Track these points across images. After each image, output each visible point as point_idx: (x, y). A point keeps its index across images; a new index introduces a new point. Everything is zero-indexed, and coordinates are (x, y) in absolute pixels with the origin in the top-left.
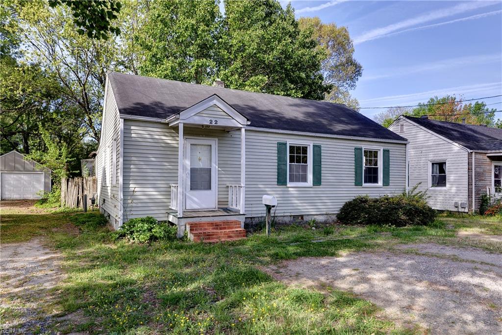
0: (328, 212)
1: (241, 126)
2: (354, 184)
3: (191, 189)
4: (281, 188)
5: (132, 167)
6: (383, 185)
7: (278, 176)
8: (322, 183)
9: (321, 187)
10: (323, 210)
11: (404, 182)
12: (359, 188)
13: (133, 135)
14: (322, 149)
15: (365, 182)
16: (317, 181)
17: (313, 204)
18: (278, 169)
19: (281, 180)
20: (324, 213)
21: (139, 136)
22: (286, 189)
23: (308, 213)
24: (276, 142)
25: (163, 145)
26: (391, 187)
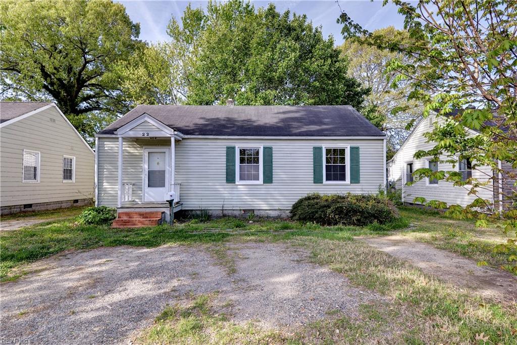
0: (280, 208)
1: (170, 136)
2: (313, 182)
3: (149, 186)
4: (230, 185)
5: (105, 170)
6: (351, 183)
7: (227, 175)
8: (273, 181)
9: (272, 184)
10: (275, 205)
11: (382, 179)
12: (318, 186)
13: (106, 148)
14: (273, 150)
15: (327, 179)
16: (268, 179)
17: (264, 200)
18: (226, 169)
19: (230, 178)
20: (277, 208)
21: (110, 148)
22: (235, 187)
23: (258, 208)
24: (225, 147)
25: (127, 154)
26: (362, 184)
